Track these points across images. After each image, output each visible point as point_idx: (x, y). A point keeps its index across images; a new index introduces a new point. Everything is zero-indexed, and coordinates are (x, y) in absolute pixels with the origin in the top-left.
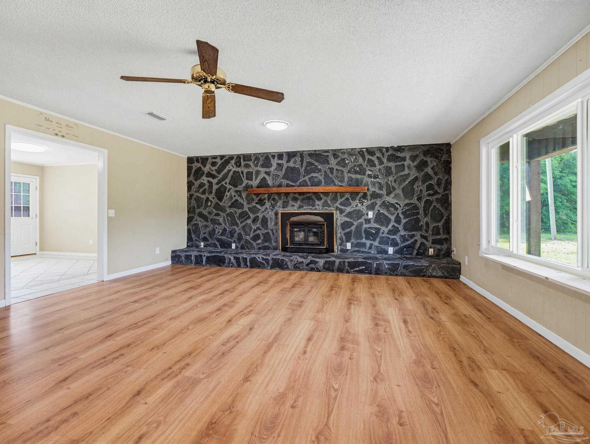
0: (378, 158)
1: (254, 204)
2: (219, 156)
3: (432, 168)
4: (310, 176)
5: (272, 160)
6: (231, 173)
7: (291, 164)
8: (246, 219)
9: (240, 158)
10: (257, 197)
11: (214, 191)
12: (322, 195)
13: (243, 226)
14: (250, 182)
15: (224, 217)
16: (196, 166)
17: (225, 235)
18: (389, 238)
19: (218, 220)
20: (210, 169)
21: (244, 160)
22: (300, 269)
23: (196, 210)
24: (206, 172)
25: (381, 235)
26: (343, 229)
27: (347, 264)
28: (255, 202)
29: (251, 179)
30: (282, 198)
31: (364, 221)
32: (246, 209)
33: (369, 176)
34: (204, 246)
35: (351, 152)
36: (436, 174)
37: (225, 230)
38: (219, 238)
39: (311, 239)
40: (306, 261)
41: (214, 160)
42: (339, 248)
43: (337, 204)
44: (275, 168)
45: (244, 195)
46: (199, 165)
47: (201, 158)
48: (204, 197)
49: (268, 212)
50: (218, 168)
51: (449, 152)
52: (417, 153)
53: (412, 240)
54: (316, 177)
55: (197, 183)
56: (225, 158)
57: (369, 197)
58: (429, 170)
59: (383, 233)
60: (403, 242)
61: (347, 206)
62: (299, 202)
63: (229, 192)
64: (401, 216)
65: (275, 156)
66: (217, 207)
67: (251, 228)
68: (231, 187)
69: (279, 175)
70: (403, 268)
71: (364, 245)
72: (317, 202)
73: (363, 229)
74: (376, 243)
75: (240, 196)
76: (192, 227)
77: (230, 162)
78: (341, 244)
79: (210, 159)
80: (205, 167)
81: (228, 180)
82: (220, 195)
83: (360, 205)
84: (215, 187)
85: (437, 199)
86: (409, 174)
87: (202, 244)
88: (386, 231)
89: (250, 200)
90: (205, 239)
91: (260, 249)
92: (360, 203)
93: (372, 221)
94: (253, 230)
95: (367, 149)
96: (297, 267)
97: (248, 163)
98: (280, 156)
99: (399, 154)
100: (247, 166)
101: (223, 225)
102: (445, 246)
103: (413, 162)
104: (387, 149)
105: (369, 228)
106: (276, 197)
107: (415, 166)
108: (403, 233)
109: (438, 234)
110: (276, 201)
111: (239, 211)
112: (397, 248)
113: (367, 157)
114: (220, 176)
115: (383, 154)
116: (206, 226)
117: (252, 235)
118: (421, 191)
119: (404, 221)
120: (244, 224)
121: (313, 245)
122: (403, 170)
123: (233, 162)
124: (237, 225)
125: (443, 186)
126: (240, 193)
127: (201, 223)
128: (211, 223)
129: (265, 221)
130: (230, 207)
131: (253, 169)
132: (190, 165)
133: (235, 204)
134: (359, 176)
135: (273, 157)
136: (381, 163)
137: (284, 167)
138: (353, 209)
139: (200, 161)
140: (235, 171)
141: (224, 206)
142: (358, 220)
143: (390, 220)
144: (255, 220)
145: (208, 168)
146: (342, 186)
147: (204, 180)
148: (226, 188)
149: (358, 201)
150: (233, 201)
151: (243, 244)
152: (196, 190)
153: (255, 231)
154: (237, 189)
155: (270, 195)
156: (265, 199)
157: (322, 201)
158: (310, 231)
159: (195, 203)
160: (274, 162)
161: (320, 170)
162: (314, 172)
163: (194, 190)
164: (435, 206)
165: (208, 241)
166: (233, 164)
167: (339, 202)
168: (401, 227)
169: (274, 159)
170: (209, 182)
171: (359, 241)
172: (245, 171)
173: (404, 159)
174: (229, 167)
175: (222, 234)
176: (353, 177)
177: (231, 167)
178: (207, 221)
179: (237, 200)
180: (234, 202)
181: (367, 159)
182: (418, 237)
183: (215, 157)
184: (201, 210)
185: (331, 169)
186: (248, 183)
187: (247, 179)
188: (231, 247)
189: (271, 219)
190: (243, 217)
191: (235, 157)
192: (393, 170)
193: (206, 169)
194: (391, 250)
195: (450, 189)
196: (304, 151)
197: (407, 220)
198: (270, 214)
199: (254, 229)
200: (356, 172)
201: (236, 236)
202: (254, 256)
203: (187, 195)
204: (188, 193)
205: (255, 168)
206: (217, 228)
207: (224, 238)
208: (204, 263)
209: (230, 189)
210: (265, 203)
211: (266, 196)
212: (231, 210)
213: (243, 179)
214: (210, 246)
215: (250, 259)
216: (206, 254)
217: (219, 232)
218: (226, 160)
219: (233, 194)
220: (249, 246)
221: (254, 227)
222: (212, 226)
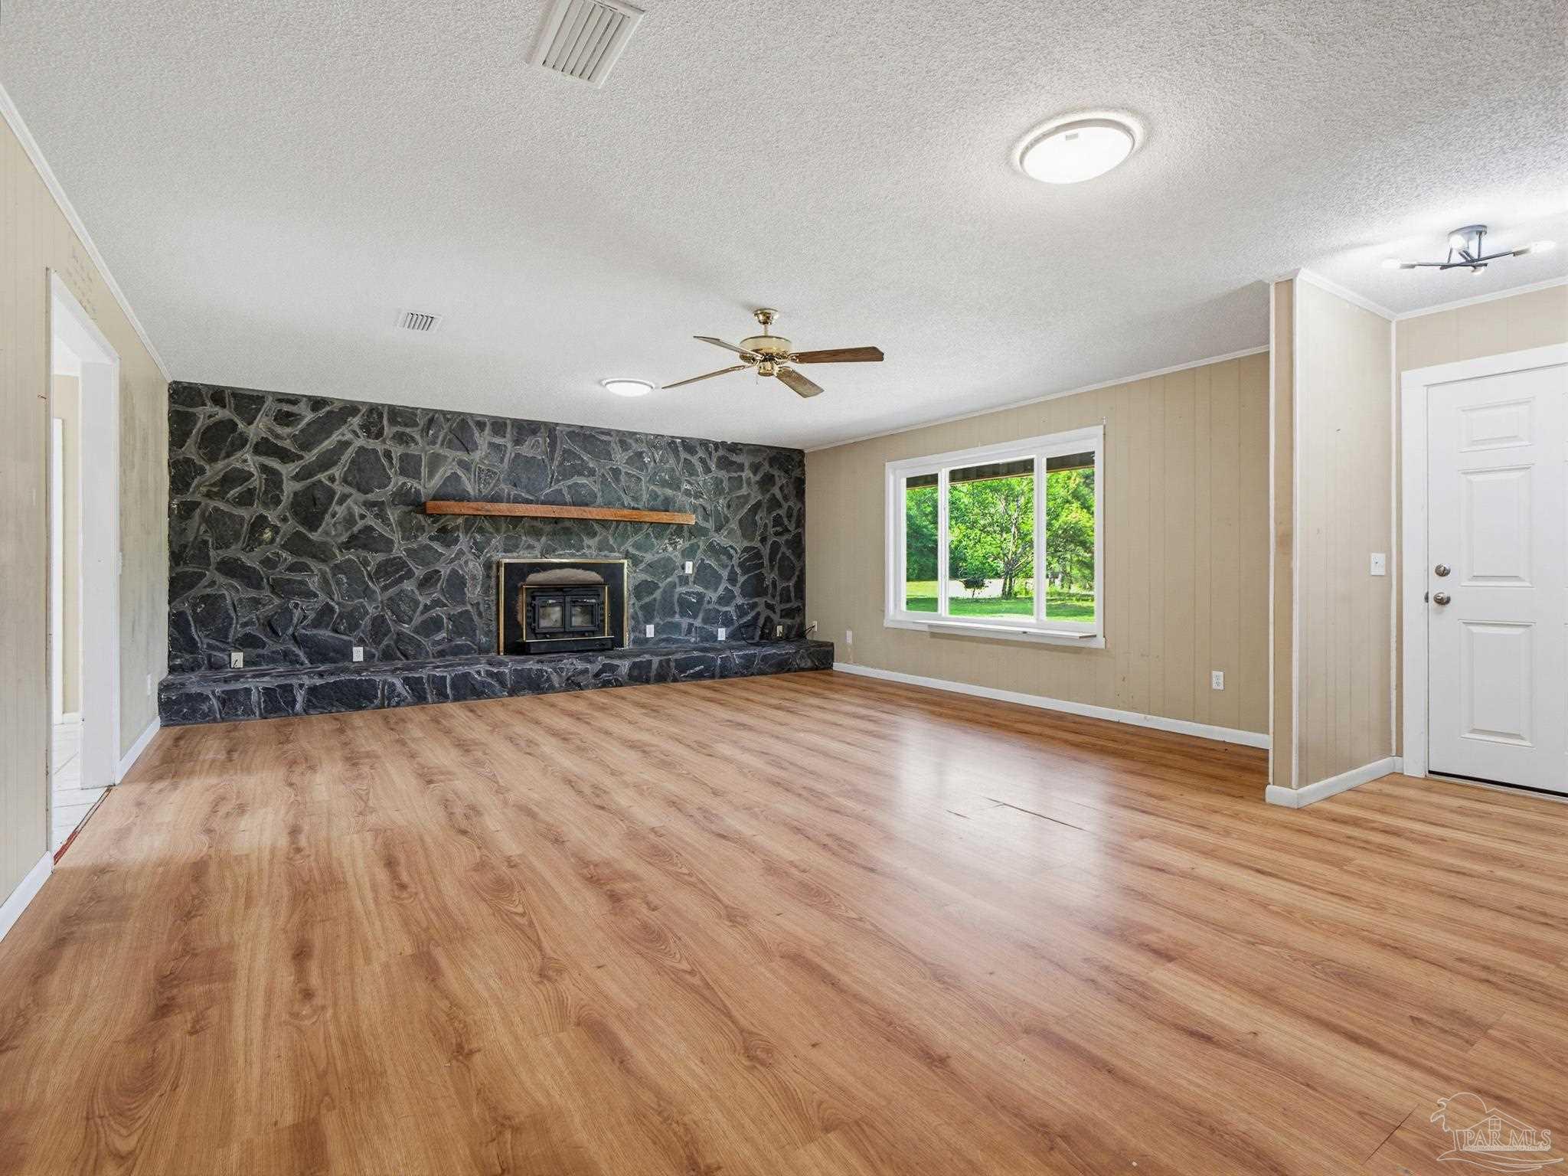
0: (702, 460)
1: (423, 539)
2: (309, 398)
3: (781, 489)
4: (570, 482)
5: (477, 434)
6: (349, 453)
7: (525, 450)
8: (401, 579)
9: (380, 416)
10: (433, 522)
11: (286, 498)
12: (596, 527)
13: (390, 599)
14: (411, 484)
15: (323, 575)
16: (210, 417)
17: (328, 625)
18: (718, 611)
19: (302, 583)
20: (271, 431)
21: (392, 422)
22: (580, 686)
23: (212, 553)
24: (254, 438)
25: (706, 606)
26: (638, 597)
27: (672, 664)
28: (426, 535)
29: (416, 475)
30: (503, 529)
31: (677, 580)
32: (399, 550)
33: (687, 493)
34: (246, 663)
35: (655, 442)
36: (786, 498)
37: (328, 610)
38: (305, 635)
39: (578, 621)
40: (593, 668)
41: (286, 408)
42: (632, 637)
43: (628, 546)
44: (483, 453)
45: (393, 515)
47: (234, 395)
48: (245, 513)
49: (466, 562)
50: (302, 431)
51: (801, 464)
52: (761, 459)
53: (753, 614)
54: (583, 485)
55: (214, 470)
56: (328, 408)
57: (686, 534)
58: (776, 491)
59: (709, 602)
60: (740, 617)
61: (646, 551)
62: (543, 539)
63: (345, 504)
64: (738, 570)
65: (484, 424)
66: (297, 544)
67: (417, 603)
68: (348, 490)
69: (495, 473)
70: (762, 660)
71: (677, 627)
72: (587, 541)
73: (676, 597)
74: (698, 623)
76: (194, 606)
77: (346, 422)
78: (634, 629)
79: (269, 402)
80: (250, 423)
81: (337, 471)
82: (310, 509)
83: (670, 549)
84: (289, 488)
85: (787, 541)
86: (749, 494)
87: (238, 658)
88: (714, 599)
89: (409, 530)
90: (246, 642)
91: (442, 654)
92: (671, 544)
93: (691, 579)
94: (421, 607)
95: (683, 439)
96: (573, 684)
97: (408, 430)
98: (499, 425)
99: (734, 458)
100: (401, 438)
101: (322, 596)
102: (798, 620)
103: (755, 474)
104: (716, 445)
105: (687, 593)
106: (487, 525)
107: (757, 482)
108: (740, 601)
109: (789, 600)
110: (486, 535)
111: (376, 558)
112: (732, 628)
113: (683, 455)
114: (311, 457)
115: (710, 454)
116: (256, 602)
117: (418, 619)
118: (766, 525)
119: (741, 579)
120: (391, 591)
121: (582, 634)
122: (740, 487)
123: (355, 421)
124: (367, 593)
125: (794, 520)
126: (381, 510)
127: (231, 592)
128: (273, 592)
129: (457, 584)
130: (347, 546)
131: (421, 449)
133: (364, 540)
134: (669, 492)
135: (481, 425)
136: (708, 470)
137: (508, 455)
138: (657, 557)
139: (230, 401)
140: (361, 448)
141: (325, 543)
142: (666, 577)
143: (720, 577)
144: (427, 582)
145: (260, 425)
146: (638, 509)
147: (245, 461)
148: (331, 493)
149: (667, 541)
150: (355, 529)
151: (388, 646)
152: (209, 491)
153: (427, 608)
154: (370, 497)
155: (470, 519)
156: (457, 528)
157: (597, 539)
158: (574, 603)
159: (205, 532)
160: (483, 440)
161: (592, 473)
162: (580, 474)
163: (204, 489)
164: (783, 553)
165: (263, 645)
166: (357, 429)
167: (631, 541)
168: (737, 591)
169: (483, 430)
170: (264, 468)
171: (669, 619)
172: (397, 451)
173: (741, 467)
174: (343, 435)
175: (317, 624)
176: (659, 493)
177: (349, 435)
178: (258, 587)
179: (369, 529)
180: (360, 532)
181: (682, 460)
182: (761, 608)
183: (293, 400)
184: (234, 552)
185: (616, 472)
186: (404, 484)
187: (403, 472)
188: (349, 656)
189: (474, 578)
190: (388, 574)
191: (363, 410)
192: (726, 484)
193: (258, 428)
194: (722, 634)
195: (803, 526)
196: (557, 424)
197: (746, 576)
198: (474, 567)
199: (426, 605)
200: (664, 484)
201: (365, 623)
202: (466, 669)
203: (170, 503)
204: (171, 498)
205: (427, 448)
206: (297, 605)
207: (325, 633)
208: (298, 707)
209: (344, 498)
210: (456, 541)
211: (460, 521)
212: (351, 555)
213: (391, 473)
214: (272, 659)
215: (452, 679)
216: (307, 682)
217: (305, 617)
218: (330, 412)
219: (357, 510)
220: (411, 651)
221: (424, 600)
222: (277, 601)
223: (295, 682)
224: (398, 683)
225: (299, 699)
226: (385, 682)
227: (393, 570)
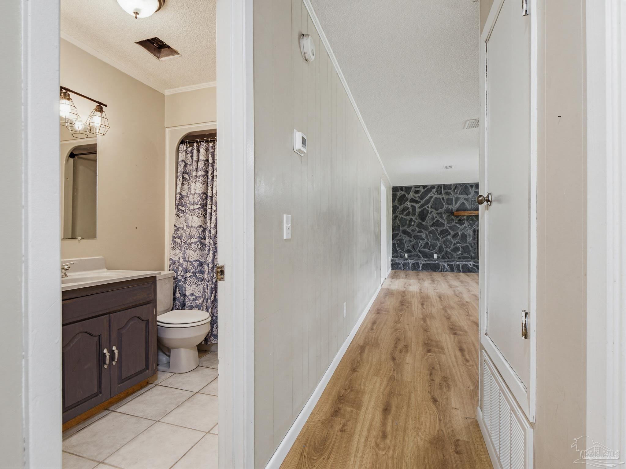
1: (453, 223)
2: (423, 186)
5: (470, 190)
6: (433, 199)
8: (447, 235)
9: (441, 188)
10: (457, 218)
11: (417, 213)
13: (444, 241)
14: (450, 207)
15: (426, 234)
16: (400, 194)
17: (427, 248)
19: (421, 236)
20: (413, 196)
21: (444, 189)
23: (401, 228)
24: (409, 198)
28: (454, 222)
29: (451, 204)
32: (446, 227)
34: (408, 257)
37: (427, 243)
38: (422, 250)
41: (417, 189)
44: (473, 195)
45: (445, 216)
46: (403, 193)
47: (405, 188)
48: (407, 218)
49: (467, 230)
50: (421, 195)
55: (401, 207)
63: (432, 214)
65: (473, 185)
66: (420, 225)
67: (452, 242)
68: (432, 210)
75: (442, 217)
76: (397, 242)
77: (432, 191)
79: (413, 189)
80: (408, 194)
81: (429, 205)
82: (423, 216)
84: (418, 210)
87: (406, 255)
89: (449, 221)
90: (408, 251)
91: (459, 258)
94: (453, 244)
97: (449, 191)
100: (447, 194)
101: (426, 240)
106: (474, 218)
110: (474, 221)
111: (440, 229)
114: (423, 202)
116: (410, 241)
117: (452, 247)
120: (444, 239)
123: (434, 190)
124: (438, 239)
126: (441, 215)
127: (405, 238)
128: (414, 238)
129: (464, 237)
130: (432, 226)
131: (453, 196)
132: (394, 193)
133: (437, 224)
135: (472, 186)
139: (404, 189)
140: (436, 198)
141: (427, 225)
144: (455, 236)
147: (408, 204)
148: (428, 211)
150: (434, 221)
151: (443, 255)
153: (455, 244)
154: (438, 211)
155: (468, 217)
156: (464, 219)
159: (399, 223)
160: (473, 191)
163: (399, 213)
165: (412, 252)
166: (435, 192)
169: (472, 188)
170: (412, 206)
172: (446, 197)
174: (431, 194)
177: (433, 195)
178: (411, 237)
179: (438, 221)
180: (436, 221)
183: (418, 187)
184: (405, 228)
186: (448, 207)
187: (448, 204)
188: (433, 257)
189: (470, 235)
190: (443, 234)
191: (436, 187)
193: (411, 195)
198: (470, 232)
199: (454, 243)
201: (437, 248)
202: (466, 263)
203: (392, 216)
204: (392, 215)
205: (455, 195)
206: (420, 242)
207: (427, 250)
208: (420, 269)
209: (432, 212)
210: (464, 223)
211: (465, 217)
212: (433, 228)
213: (444, 204)
214: (414, 256)
215: (462, 266)
216: (422, 262)
217: (422, 245)
218: (428, 189)
219: (435, 216)
220: (450, 256)
221: (454, 242)
222: (415, 241)
223: (419, 262)
224: (446, 265)
225: (420, 266)
226: (442, 265)
227: (445, 233)
